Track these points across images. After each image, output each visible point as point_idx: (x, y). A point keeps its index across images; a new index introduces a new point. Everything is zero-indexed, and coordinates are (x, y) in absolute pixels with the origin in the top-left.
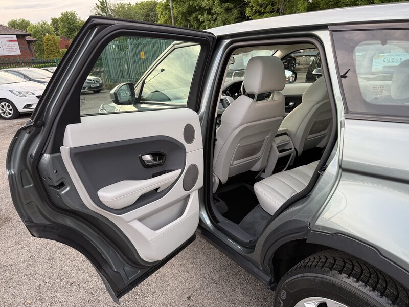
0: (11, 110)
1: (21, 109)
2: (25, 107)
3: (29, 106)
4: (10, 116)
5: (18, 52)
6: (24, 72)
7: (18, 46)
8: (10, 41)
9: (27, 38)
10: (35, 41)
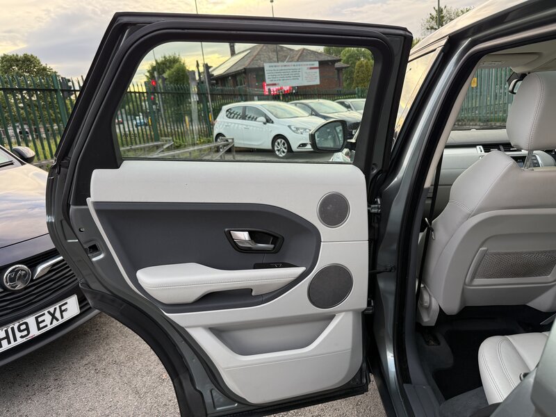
0: (285, 148)
1: (294, 148)
2: (299, 146)
3: (304, 145)
4: (284, 154)
5: (317, 82)
6: (312, 105)
7: (318, 74)
8: (311, 68)
9: (337, 65)
10: (345, 68)
